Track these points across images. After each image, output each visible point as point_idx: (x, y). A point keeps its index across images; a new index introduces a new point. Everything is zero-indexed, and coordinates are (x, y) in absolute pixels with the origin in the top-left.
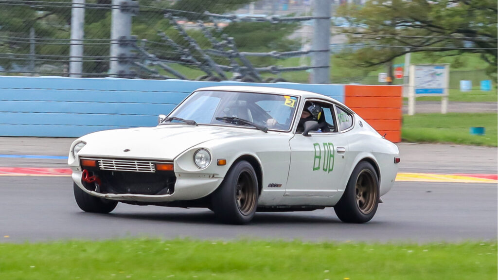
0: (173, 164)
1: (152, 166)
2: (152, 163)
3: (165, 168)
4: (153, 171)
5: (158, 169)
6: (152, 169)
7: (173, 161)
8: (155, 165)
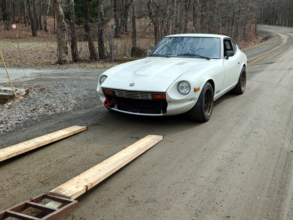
0: (165, 95)
1: (150, 96)
2: (150, 94)
3: (159, 97)
4: (151, 98)
5: (154, 98)
6: (150, 97)
7: (165, 93)
8: (153, 95)
